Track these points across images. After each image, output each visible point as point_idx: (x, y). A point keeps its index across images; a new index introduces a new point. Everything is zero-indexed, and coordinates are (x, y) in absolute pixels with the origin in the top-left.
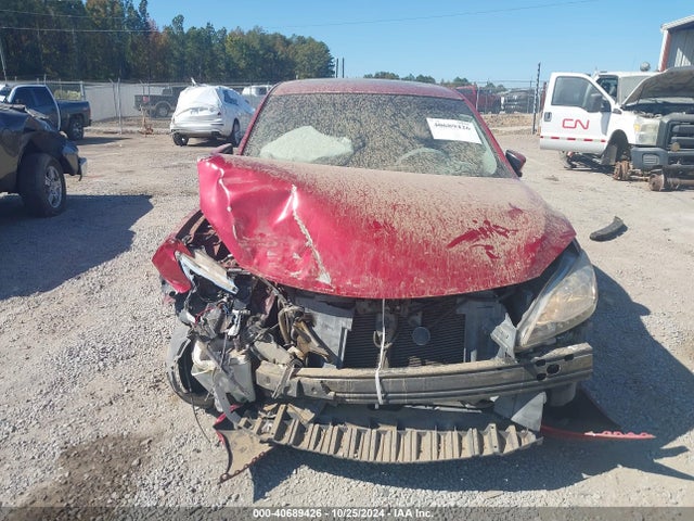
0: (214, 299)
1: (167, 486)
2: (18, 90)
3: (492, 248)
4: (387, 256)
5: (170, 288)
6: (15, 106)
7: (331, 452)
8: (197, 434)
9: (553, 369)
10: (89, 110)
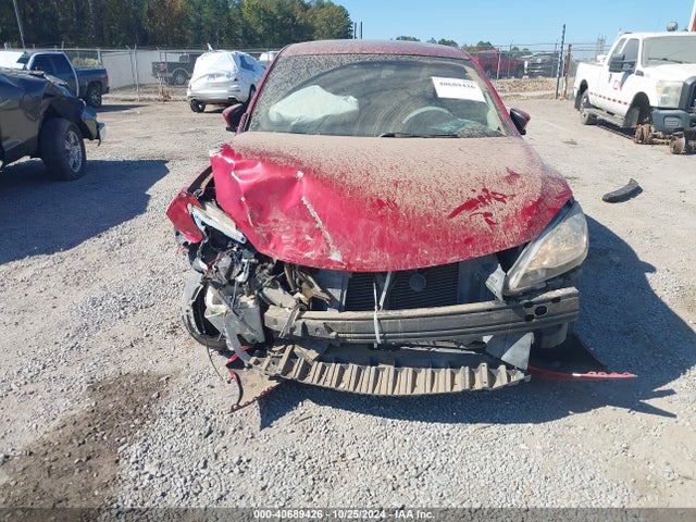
0: (224, 249)
1: (183, 415)
2: (37, 57)
3: (490, 215)
4: (392, 232)
5: (183, 239)
6: (35, 72)
7: (333, 386)
8: (211, 372)
9: (541, 311)
10: (107, 78)
